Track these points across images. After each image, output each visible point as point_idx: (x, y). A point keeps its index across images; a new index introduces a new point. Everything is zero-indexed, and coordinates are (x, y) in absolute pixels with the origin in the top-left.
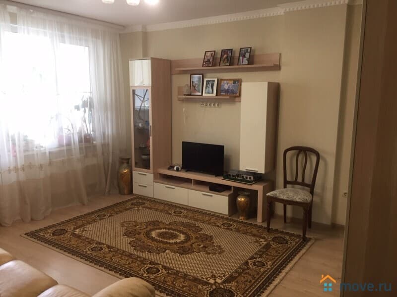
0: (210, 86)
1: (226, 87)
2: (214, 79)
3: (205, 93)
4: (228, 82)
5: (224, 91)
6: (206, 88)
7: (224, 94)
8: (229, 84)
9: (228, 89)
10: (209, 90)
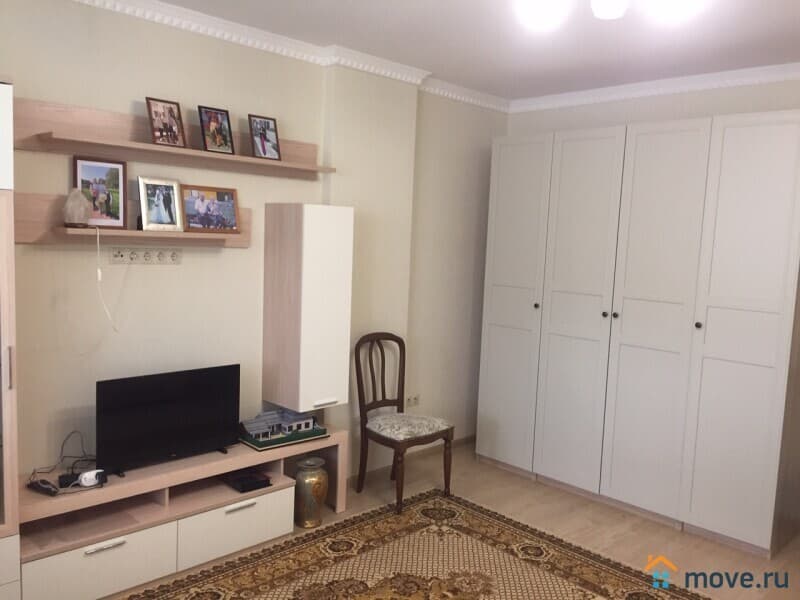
0: (159, 200)
1: (201, 207)
2: (168, 184)
3: (149, 222)
4: (202, 193)
5: (196, 219)
6: (149, 207)
7: (200, 226)
8: (207, 201)
9: (206, 214)
10: (159, 213)
